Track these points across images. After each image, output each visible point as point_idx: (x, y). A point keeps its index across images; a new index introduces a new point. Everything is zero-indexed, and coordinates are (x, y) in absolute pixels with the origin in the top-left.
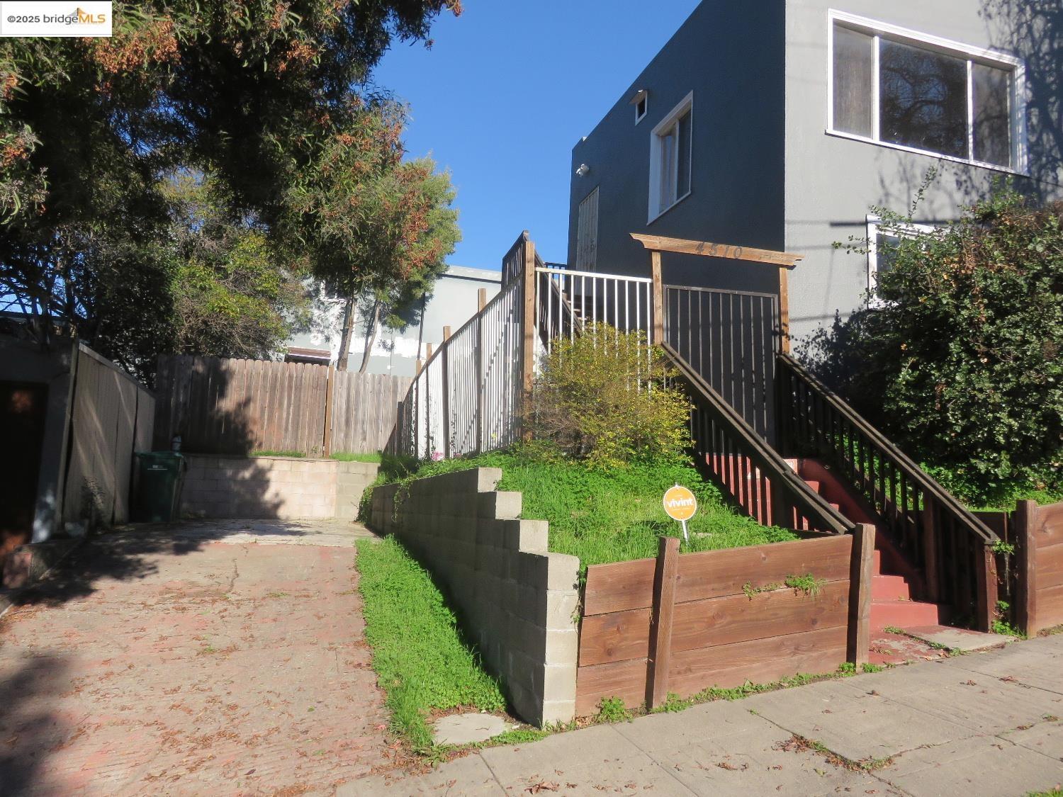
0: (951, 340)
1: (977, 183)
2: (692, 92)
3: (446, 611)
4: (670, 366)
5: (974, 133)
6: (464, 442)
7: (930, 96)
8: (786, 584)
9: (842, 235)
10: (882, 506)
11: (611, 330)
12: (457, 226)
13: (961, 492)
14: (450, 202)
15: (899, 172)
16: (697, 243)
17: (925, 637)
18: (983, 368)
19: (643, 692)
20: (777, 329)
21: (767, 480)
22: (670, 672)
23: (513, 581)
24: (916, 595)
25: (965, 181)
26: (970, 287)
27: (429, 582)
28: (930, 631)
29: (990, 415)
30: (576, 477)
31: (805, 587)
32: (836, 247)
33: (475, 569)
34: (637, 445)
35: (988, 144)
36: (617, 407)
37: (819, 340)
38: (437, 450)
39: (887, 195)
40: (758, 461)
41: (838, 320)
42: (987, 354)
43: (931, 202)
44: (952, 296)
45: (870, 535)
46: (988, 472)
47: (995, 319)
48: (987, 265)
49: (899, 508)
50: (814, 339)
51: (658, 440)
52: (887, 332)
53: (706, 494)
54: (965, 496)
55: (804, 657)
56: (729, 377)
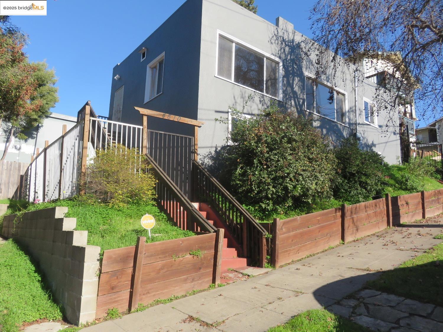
0: (255, 159)
1: (266, 102)
2: (164, 52)
3: (36, 275)
4: (148, 163)
5: (266, 84)
6: (53, 195)
7: (253, 68)
8: (190, 254)
9: (218, 116)
10: (229, 221)
11: (124, 147)
12: (57, 95)
13: (257, 215)
14: (54, 84)
15: (240, 94)
16: (163, 113)
17: (241, 271)
18: (265, 170)
19: (128, 304)
20: (193, 151)
21: (185, 212)
22: (140, 295)
23: (69, 259)
24: (240, 255)
25: (263, 101)
26: (261, 139)
27: (28, 261)
28: (243, 269)
29: (266, 187)
30: (104, 211)
31: (197, 255)
32: (216, 120)
33: (52, 254)
34: (133, 197)
35: (270, 88)
36: (124, 180)
37: (209, 156)
38: (38, 199)
39: (236, 102)
40: (182, 204)
41: (216, 149)
42: (266, 165)
43: (251, 107)
44: (255, 142)
45: (222, 233)
46: (265, 208)
47: (269, 152)
48: (267, 132)
49: (235, 222)
50: (207, 156)
51: (142, 195)
52: (233, 154)
53: (161, 218)
54: (258, 217)
55: (196, 283)
56: (173, 169)
